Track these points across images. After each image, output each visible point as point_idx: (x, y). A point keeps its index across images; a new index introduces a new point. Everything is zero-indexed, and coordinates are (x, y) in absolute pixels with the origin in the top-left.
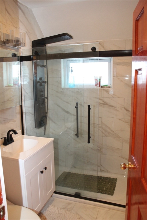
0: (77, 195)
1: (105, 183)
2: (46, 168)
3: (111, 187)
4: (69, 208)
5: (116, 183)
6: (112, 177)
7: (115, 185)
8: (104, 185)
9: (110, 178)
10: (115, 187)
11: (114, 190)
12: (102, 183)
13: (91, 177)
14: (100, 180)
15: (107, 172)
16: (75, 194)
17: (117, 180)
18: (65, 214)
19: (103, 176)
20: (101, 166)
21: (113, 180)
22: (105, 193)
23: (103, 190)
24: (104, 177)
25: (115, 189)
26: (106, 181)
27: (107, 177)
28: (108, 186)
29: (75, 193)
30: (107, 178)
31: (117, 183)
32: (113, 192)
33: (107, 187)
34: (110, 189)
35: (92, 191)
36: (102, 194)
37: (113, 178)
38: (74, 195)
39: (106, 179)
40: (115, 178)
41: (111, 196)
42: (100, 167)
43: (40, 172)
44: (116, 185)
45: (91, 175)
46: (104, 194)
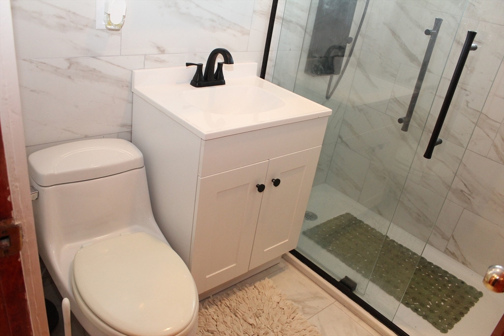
0: (347, 287)
1: (440, 290)
2: (277, 183)
3: (452, 307)
4: (310, 307)
5: (472, 304)
6: (468, 284)
7: (467, 309)
8: (435, 294)
9: (463, 282)
10: (462, 314)
11: (457, 320)
12: (432, 285)
13: (410, 258)
14: (428, 275)
15: (463, 263)
16: (341, 281)
17: (480, 299)
18: (291, 317)
19: (443, 268)
20: (451, 240)
21: (467, 293)
22: (425, 317)
23: (423, 305)
24: (446, 272)
25: (463, 319)
26: (445, 286)
27: (454, 277)
28: (444, 301)
29: (343, 277)
30: (452, 279)
31: (476, 304)
32: (451, 326)
33: (440, 303)
34: (447, 312)
35: (390, 293)
36: (415, 314)
37: (472, 288)
38: (338, 280)
39: (449, 282)
40: (476, 290)
41: (439, 331)
42: (448, 240)
43: (257, 186)
44: (472, 309)
45: (414, 251)
46: (421, 318)
